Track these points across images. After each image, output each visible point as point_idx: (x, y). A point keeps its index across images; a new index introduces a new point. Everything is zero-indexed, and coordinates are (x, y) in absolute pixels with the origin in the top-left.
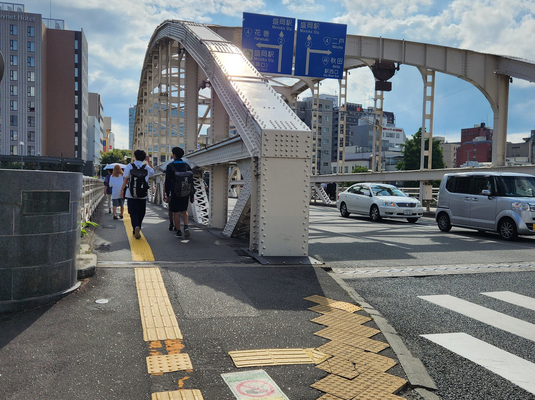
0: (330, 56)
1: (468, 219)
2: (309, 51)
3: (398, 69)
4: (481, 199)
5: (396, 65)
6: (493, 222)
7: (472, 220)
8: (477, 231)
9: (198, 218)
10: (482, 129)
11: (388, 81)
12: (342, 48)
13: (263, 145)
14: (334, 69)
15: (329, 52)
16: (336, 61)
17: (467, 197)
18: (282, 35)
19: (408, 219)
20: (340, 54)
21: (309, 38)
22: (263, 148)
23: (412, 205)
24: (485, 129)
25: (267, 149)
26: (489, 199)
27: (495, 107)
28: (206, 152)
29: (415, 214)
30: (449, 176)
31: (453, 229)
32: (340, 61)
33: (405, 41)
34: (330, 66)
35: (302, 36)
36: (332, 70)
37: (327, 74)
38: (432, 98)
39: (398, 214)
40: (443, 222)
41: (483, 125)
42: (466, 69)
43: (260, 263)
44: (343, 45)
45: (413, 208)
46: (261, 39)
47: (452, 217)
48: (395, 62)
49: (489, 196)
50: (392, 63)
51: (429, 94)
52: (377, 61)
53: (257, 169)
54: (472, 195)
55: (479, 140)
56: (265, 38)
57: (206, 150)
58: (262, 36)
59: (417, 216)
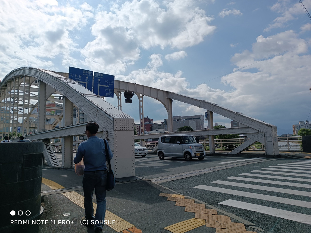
0: (108, 88)
1: (171, 154)
2: (99, 85)
3: (134, 95)
4: (177, 145)
5: (133, 93)
6: (182, 154)
7: (173, 154)
8: (172, 158)
9: (52, 164)
10: (147, 119)
11: (130, 99)
12: (113, 85)
13: (114, 125)
14: (110, 93)
15: (107, 86)
16: (111, 90)
17: (170, 145)
18: (87, 78)
19: (142, 156)
20: (112, 87)
21: (99, 80)
22: (115, 126)
23: (144, 150)
24: (148, 119)
25: (117, 127)
26: (179, 145)
27: (168, 110)
28: (61, 130)
29: (145, 153)
30: (162, 137)
31: (165, 158)
32: (112, 90)
33: (128, 83)
34: (108, 92)
35: (96, 79)
36: (109, 94)
37: (107, 95)
38: (142, 107)
39: (139, 154)
40: (161, 156)
41: (147, 117)
42: (157, 96)
43: (118, 182)
44: (113, 84)
45: (144, 151)
46: (78, 79)
47: (165, 153)
48: (133, 92)
49: (179, 144)
50: (131, 92)
51: (141, 105)
52: (126, 91)
53: (108, 136)
54: (172, 144)
55: (146, 123)
56: (80, 78)
57: (61, 129)
58: (78, 77)
59: (146, 154)
